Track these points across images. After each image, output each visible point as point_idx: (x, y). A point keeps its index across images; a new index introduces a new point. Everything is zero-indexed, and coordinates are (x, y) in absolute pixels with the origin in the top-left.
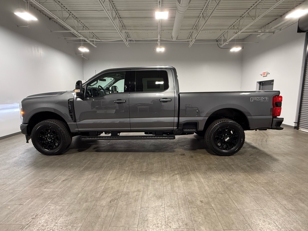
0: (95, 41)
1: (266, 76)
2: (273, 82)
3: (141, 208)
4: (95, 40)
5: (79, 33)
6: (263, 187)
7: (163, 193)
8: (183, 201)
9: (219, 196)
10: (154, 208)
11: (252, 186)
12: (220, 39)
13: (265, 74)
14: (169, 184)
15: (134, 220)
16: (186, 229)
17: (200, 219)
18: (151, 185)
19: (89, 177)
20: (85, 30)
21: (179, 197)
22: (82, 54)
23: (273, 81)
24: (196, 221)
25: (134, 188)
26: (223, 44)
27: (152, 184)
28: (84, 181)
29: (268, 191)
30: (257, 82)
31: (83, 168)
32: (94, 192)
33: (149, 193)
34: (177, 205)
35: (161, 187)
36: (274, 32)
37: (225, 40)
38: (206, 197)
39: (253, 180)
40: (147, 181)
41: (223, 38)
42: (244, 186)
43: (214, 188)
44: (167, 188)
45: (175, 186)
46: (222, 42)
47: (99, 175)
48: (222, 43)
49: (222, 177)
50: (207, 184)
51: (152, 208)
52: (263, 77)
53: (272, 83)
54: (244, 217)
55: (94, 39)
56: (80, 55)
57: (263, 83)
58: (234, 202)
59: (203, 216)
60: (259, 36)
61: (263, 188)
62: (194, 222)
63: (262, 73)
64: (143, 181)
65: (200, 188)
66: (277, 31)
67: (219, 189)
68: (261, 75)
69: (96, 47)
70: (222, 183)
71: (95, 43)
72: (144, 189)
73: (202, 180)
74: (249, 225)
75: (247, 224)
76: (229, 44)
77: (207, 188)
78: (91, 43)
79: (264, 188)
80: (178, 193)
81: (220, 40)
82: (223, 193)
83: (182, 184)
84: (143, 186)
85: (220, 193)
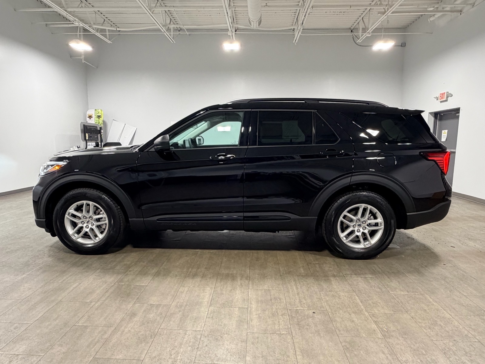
0: (107, 31)
1: (446, 101)
2: (459, 113)
3: (93, 360)
4: (107, 28)
5: (70, 13)
6: (375, 322)
7: (157, 330)
8: (189, 348)
9: (272, 339)
10: (119, 361)
11: (353, 321)
12: (357, 27)
13: (445, 97)
14: (180, 311)
18: (141, 314)
19: (23, 295)
20: (85, 7)
21: (186, 339)
22: (83, 57)
23: (457, 110)
25: (102, 319)
26: (362, 35)
27: (145, 311)
29: (382, 330)
30: (430, 113)
31: (24, 276)
33: (126, 330)
35: (158, 318)
36: (461, 11)
37: (365, 30)
38: (243, 341)
39: (362, 307)
40: (137, 305)
41: (361, 26)
42: (338, 319)
43: (271, 322)
44: (170, 321)
45: (190, 316)
46: (361, 31)
48: (360, 34)
49: (297, 301)
50: (259, 314)
51: (115, 361)
52: (441, 102)
53: (457, 115)
55: (104, 26)
56: (79, 58)
57: (440, 115)
58: (298, 353)
60: (432, 19)
61: (374, 326)
63: (438, 95)
64: (130, 305)
65: (240, 322)
66: (467, 8)
67: (280, 325)
68: (437, 99)
69: (109, 42)
70: (291, 313)
71: (107, 33)
72: (122, 320)
73: (254, 306)
76: (371, 36)
77: (255, 322)
78: (98, 34)
79: (377, 325)
80: (188, 333)
81: (357, 29)
82: (283, 332)
83: (207, 312)
84: (124, 315)
85: (277, 333)
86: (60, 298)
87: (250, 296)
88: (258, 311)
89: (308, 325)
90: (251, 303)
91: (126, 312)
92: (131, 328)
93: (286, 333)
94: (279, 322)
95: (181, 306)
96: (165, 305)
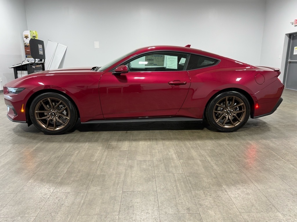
3: (123, 192)
6: (292, 164)
7: (154, 174)
8: (183, 183)
9: (232, 176)
10: (141, 192)
11: (278, 164)
15: (114, 207)
16: (187, 214)
17: (207, 202)
18: (136, 166)
19: (43, 159)
21: (176, 178)
24: (201, 205)
25: (111, 170)
27: (137, 164)
28: (36, 164)
30: (286, 34)
31: (34, 148)
32: (53, 177)
33: (133, 175)
34: (175, 188)
35: (150, 168)
38: (215, 178)
39: (279, 157)
40: (130, 161)
42: (267, 163)
43: (226, 167)
44: (159, 169)
45: (170, 166)
47: (58, 157)
49: (235, 155)
50: (215, 163)
51: (138, 192)
52: (295, 26)
54: (268, 198)
57: (294, 36)
59: (211, 199)
61: (292, 166)
62: (198, 206)
64: (125, 162)
65: (206, 168)
67: (233, 169)
68: (292, 24)
70: (236, 161)
72: (126, 170)
73: (209, 159)
74: (273, 206)
75: (271, 206)
77: (215, 167)
80: (175, 175)
82: (238, 172)
83: (180, 163)
84: (125, 167)
85: (234, 172)
86: (72, 160)
87: (202, 153)
88: (213, 161)
89: (251, 167)
90: (206, 157)
91: (125, 165)
92: (136, 174)
93: (239, 172)
94: (231, 167)
95: (160, 161)
96: (149, 161)
